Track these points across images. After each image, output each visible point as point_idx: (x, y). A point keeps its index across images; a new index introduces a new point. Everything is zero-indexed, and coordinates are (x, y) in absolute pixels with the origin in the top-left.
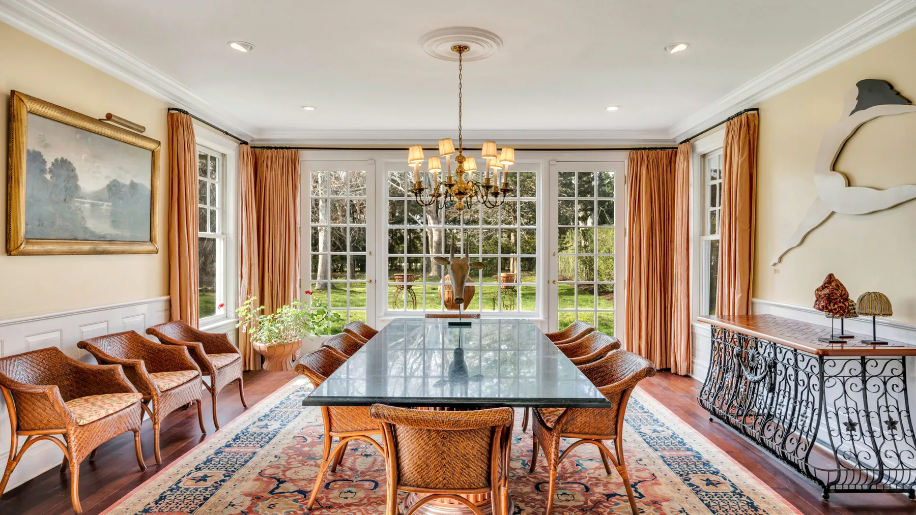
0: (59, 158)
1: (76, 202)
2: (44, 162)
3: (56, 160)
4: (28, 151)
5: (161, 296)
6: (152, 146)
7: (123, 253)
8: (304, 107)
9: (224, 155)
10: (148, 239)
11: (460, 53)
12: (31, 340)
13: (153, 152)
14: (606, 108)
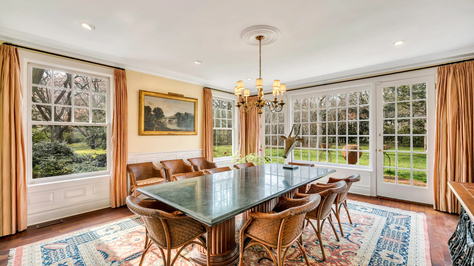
0: (156, 107)
1: (163, 120)
2: (151, 109)
3: (155, 108)
4: (145, 107)
5: (200, 149)
6: (194, 101)
7: (182, 135)
8: (247, 79)
9: (234, 101)
10: (193, 130)
11: (260, 40)
12: (147, 159)
13: (195, 102)
14: (394, 44)
